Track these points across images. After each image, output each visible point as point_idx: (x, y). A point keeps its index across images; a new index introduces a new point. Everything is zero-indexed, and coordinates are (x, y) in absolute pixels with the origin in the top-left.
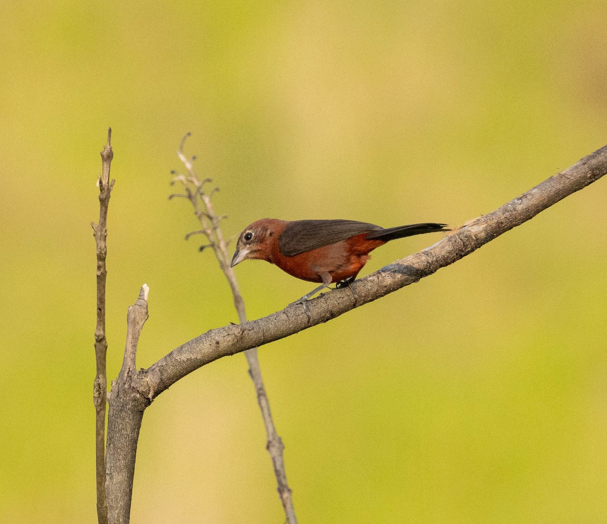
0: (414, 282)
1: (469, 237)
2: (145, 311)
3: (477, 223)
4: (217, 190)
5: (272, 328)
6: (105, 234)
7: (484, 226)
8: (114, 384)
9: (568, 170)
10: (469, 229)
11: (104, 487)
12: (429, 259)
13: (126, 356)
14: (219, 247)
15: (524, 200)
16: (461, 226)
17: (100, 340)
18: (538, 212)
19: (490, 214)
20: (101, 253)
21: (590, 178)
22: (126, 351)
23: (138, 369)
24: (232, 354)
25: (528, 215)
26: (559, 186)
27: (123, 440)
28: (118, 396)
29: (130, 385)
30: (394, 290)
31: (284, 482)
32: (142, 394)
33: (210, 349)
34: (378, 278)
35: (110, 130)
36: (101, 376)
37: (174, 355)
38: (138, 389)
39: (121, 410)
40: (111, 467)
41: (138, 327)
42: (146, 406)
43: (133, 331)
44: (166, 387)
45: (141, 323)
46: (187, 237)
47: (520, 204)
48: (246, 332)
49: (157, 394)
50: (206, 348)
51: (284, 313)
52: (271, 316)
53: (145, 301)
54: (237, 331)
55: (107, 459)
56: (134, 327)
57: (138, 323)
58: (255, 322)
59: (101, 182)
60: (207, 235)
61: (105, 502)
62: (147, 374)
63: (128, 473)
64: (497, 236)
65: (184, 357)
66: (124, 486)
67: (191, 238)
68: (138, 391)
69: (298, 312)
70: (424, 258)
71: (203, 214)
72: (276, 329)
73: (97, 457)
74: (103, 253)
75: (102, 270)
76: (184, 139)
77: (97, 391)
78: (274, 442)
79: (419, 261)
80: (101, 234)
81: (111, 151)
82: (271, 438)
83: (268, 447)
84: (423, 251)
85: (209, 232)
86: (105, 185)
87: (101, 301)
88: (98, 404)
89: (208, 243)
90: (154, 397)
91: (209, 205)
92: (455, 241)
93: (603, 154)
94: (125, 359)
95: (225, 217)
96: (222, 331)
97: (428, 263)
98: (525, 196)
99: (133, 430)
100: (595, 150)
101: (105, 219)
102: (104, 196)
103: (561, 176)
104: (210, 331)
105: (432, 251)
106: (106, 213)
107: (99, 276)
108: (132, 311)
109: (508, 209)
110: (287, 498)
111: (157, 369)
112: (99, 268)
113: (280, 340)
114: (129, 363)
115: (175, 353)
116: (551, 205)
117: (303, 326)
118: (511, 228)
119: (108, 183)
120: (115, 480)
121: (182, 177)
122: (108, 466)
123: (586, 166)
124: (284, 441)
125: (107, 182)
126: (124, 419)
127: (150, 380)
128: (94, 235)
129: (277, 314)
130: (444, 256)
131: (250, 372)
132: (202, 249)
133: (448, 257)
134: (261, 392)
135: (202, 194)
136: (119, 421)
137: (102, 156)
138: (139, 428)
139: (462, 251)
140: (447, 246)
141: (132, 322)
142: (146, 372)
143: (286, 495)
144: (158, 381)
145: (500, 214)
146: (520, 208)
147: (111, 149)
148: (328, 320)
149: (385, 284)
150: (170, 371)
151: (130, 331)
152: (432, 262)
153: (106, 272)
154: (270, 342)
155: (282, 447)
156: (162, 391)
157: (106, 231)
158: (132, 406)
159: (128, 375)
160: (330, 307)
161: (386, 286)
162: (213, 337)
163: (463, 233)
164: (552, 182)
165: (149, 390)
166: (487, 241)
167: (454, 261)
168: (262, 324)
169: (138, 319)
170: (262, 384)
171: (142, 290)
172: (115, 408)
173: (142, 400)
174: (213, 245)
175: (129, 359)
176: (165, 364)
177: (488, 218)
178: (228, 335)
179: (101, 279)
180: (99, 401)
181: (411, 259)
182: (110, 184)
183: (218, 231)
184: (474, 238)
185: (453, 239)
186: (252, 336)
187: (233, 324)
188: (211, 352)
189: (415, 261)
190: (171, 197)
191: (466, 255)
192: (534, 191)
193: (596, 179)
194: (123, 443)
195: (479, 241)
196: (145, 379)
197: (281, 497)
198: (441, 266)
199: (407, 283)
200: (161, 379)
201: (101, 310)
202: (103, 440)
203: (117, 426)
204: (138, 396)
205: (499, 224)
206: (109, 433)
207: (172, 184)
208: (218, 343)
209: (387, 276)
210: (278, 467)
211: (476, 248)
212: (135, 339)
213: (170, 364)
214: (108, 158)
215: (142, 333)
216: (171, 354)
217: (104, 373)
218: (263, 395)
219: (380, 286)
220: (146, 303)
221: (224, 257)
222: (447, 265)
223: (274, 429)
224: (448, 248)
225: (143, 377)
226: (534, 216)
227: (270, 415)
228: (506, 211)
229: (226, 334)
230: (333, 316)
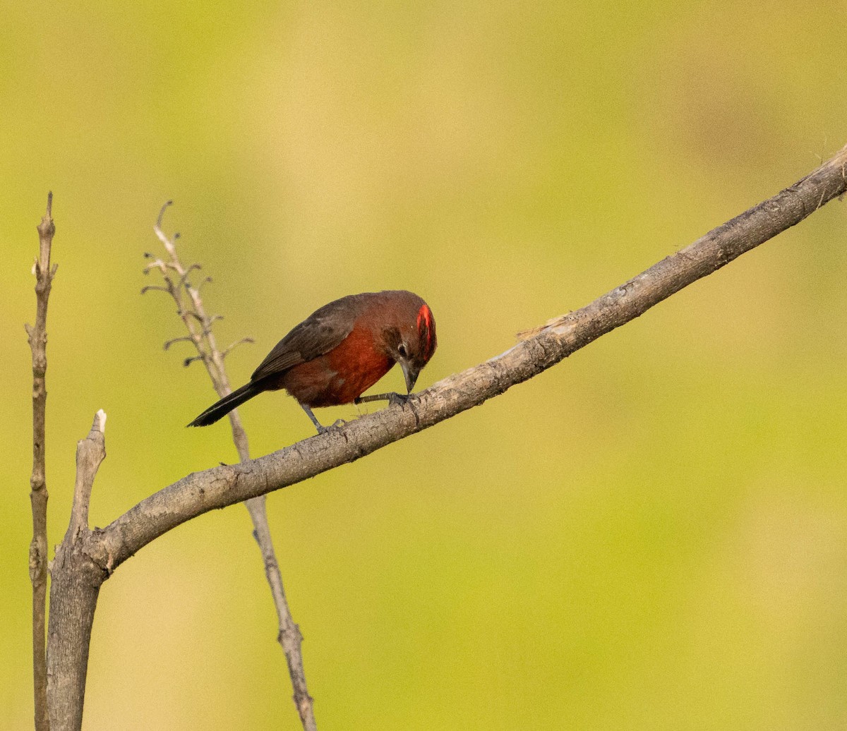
0: (477, 404)
1: (552, 342)
2: (101, 447)
3: (564, 321)
4: (209, 280)
5: (278, 471)
6: (45, 341)
7: (574, 326)
8: (58, 549)
9: (690, 247)
10: (553, 330)
11: (45, 693)
12: (497, 372)
13: (74, 510)
14: (211, 359)
15: (629, 290)
16: (542, 326)
17: (39, 488)
18: (649, 306)
19: (582, 309)
20: (38, 366)
21: (722, 258)
22: (75, 503)
23: (92, 529)
24: (222, 506)
25: (635, 311)
26: (679, 271)
27: (71, 628)
28: (63, 566)
29: (80, 551)
30: (449, 416)
31: (302, 687)
32: (97, 563)
33: (192, 499)
34: (426, 400)
35: (50, 196)
36: (39, 538)
37: (142, 510)
38: (91, 556)
39: (68, 586)
40: (54, 665)
41: (91, 470)
42: (103, 580)
43: (84, 476)
44: (131, 554)
45: (95, 465)
46: (167, 345)
47: (624, 296)
48: (241, 477)
49: (118, 562)
50: (187, 498)
51: (295, 449)
52: (276, 453)
53: (101, 433)
54: (229, 475)
55: (50, 655)
56: (86, 469)
57: (91, 464)
58: (255, 462)
59: (38, 268)
60: (196, 343)
61: (46, 715)
62: (104, 535)
63: (78, 674)
64: (592, 340)
65: (156, 511)
66: (73, 691)
67: (172, 346)
68: (92, 559)
69: (315, 448)
70: (490, 371)
71: (189, 313)
72: (284, 471)
73: (35, 652)
74: (42, 366)
75: (40, 390)
76: (163, 209)
77: (35, 559)
78: (288, 632)
79: (483, 375)
80: (39, 341)
81: (52, 224)
82: (284, 627)
83: (280, 639)
84: (488, 361)
85: (198, 338)
86: (44, 272)
87: (39, 433)
88: (36, 577)
89: (196, 354)
90: (114, 567)
91: (198, 302)
92: (534, 348)
93: (739, 225)
94: (73, 515)
95: (220, 318)
96: (208, 474)
97: (496, 378)
98: (631, 284)
99: (84, 614)
100: (728, 219)
101: (44, 320)
102: (42, 288)
103: (680, 256)
104: (192, 474)
105: (502, 362)
106: (45, 310)
107: (36, 399)
108: (83, 448)
109: (608, 303)
110: (307, 709)
111: (118, 528)
112: (36, 387)
113: (290, 486)
114: (79, 520)
115: (143, 505)
116: (667, 297)
117: (321, 467)
118: (610, 329)
119: (48, 268)
120: (59, 684)
121: (160, 263)
122: (51, 663)
123: (715, 242)
124: (302, 629)
125: (46, 267)
126: (71, 598)
127: (108, 544)
128: (29, 342)
129: (286, 451)
130: (518, 368)
131: (255, 533)
132: (188, 362)
133: (523, 370)
134: (270, 562)
135: (188, 286)
136: (66, 601)
137: (40, 231)
138: (93, 611)
139: (543, 361)
140: (522, 355)
141: (83, 462)
142: (103, 533)
143: (305, 705)
144: (119, 545)
145: (595, 309)
146: (623, 301)
147: (52, 221)
148: (356, 458)
149: (435, 407)
150: (137, 530)
151: (81, 473)
152: (502, 376)
153: (46, 393)
154: (275, 489)
155: (300, 639)
156: (124, 559)
157: (45, 336)
158: (83, 580)
159: (77, 538)
160: (359, 440)
161: (437, 411)
162: (196, 483)
163: (545, 337)
164: (668, 265)
165: (107, 558)
166: (578, 348)
167: (532, 375)
168: (264, 465)
169: (91, 458)
170: (272, 551)
171: (96, 418)
172: (59, 582)
173: (97, 571)
174: (203, 357)
175: (79, 515)
176: (128, 521)
177: (579, 315)
178: (217, 480)
179: (39, 403)
180: (38, 573)
181: (471, 373)
182: (50, 270)
183: (211, 336)
184: (560, 343)
185: (531, 346)
186: (250, 481)
187: (223, 464)
188: (194, 504)
189: (477, 376)
190: (144, 290)
191: (548, 367)
192: (644, 277)
193: (730, 260)
194: (71, 631)
195: (567, 347)
196: (102, 542)
197: (299, 708)
198: (514, 382)
199: (466, 407)
200: (124, 542)
201: (39, 447)
202: (43, 626)
203: (62, 607)
204: (92, 565)
205: (595, 323)
206: (51, 618)
207: (146, 272)
208: (202, 491)
209: (438, 397)
210: (294, 667)
211: (563, 356)
212: (88, 486)
213: (136, 521)
214: (48, 233)
215: (97, 477)
216: (137, 508)
217: (44, 535)
218: (273, 565)
219: (428, 411)
220: (102, 437)
221: (219, 374)
222: (521, 381)
223: (288, 612)
224: (524, 357)
225: (99, 539)
226: (643, 312)
227: (283, 594)
228: (604, 304)
229: (214, 479)
230: (363, 452)
